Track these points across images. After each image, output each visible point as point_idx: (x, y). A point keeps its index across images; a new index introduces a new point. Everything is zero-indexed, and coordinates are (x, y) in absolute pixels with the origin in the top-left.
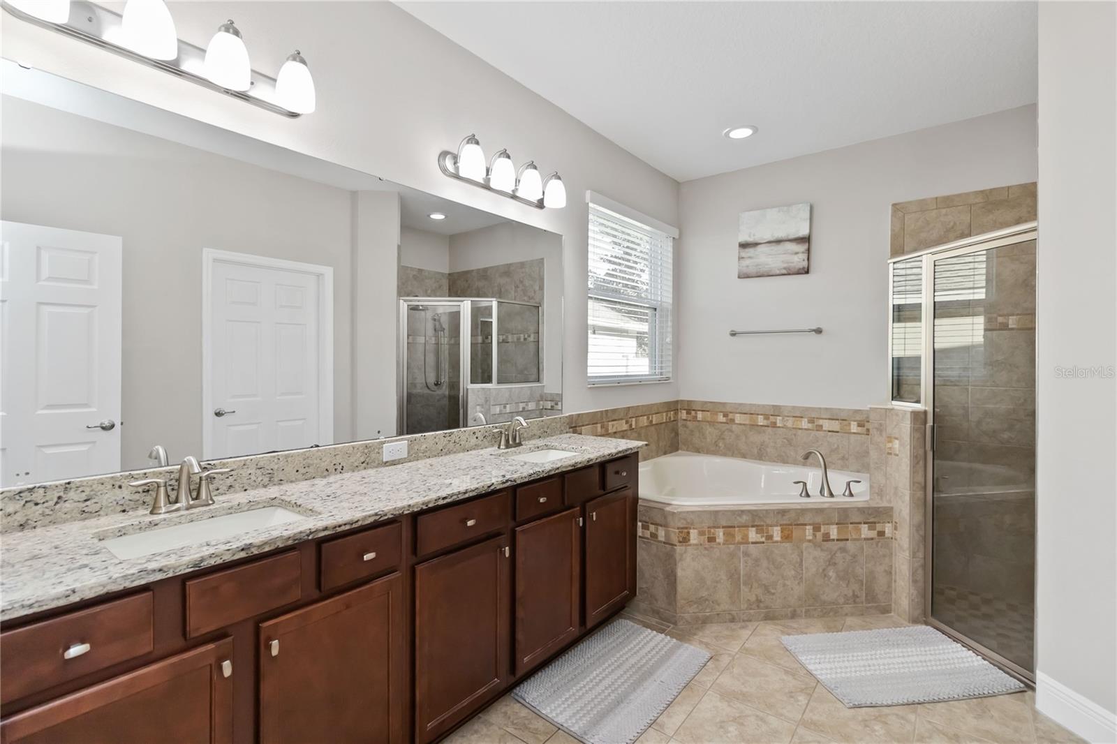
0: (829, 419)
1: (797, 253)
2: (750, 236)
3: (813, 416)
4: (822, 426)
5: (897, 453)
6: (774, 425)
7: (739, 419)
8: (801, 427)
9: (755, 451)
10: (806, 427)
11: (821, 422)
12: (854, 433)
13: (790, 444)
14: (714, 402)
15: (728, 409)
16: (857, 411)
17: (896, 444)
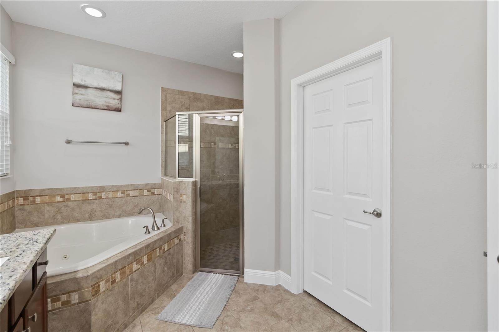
0: (133, 190)
1: (114, 99)
2: (82, 81)
3: (124, 190)
4: (129, 194)
5: (185, 201)
6: (100, 198)
7: (73, 197)
8: (117, 197)
9: (87, 215)
10: (120, 196)
11: (129, 192)
12: (146, 195)
13: (111, 208)
14: (52, 189)
15: (65, 192)
16: (147, 184)
17: (184, 197)
